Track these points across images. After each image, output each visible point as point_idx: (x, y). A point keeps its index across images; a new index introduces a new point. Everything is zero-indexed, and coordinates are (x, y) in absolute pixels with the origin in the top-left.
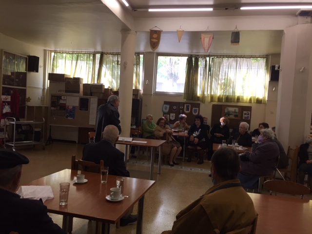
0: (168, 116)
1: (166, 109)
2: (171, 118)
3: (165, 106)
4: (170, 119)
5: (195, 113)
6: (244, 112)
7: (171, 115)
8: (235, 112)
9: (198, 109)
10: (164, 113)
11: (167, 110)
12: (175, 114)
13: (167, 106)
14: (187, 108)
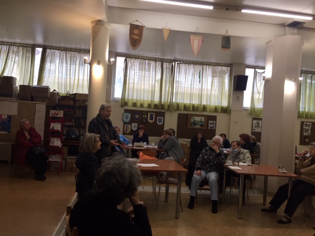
0: (130, 126)
1: (127, 118)
2: (133, 128)
3: (125, 114)
4: (132, 130)
5: (160, 123)
6: (210, 122)
7: (133, 124)
8: (201, 122)
9: (163, 118)
10: (125, 123)
11: (128, 120)
12: (137, 124)
13: (127, 114)
14: (150, 117)
